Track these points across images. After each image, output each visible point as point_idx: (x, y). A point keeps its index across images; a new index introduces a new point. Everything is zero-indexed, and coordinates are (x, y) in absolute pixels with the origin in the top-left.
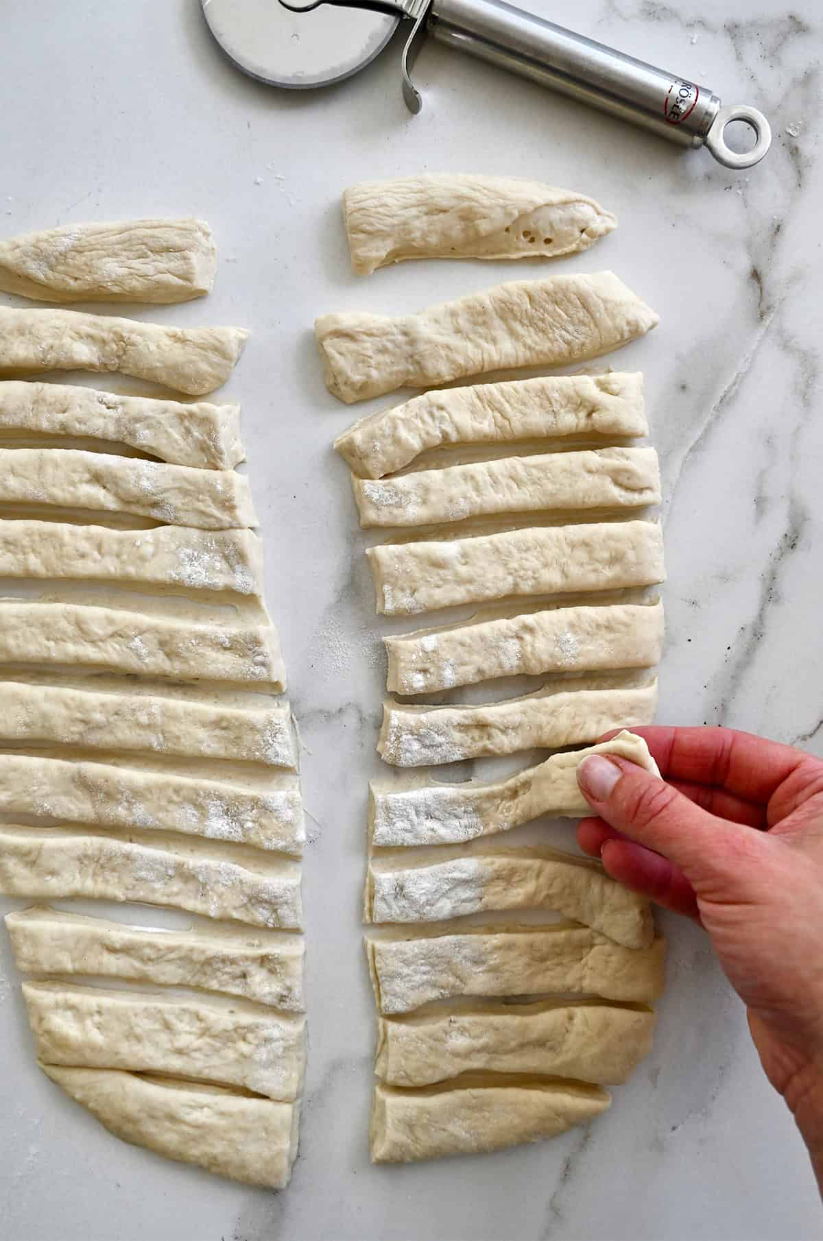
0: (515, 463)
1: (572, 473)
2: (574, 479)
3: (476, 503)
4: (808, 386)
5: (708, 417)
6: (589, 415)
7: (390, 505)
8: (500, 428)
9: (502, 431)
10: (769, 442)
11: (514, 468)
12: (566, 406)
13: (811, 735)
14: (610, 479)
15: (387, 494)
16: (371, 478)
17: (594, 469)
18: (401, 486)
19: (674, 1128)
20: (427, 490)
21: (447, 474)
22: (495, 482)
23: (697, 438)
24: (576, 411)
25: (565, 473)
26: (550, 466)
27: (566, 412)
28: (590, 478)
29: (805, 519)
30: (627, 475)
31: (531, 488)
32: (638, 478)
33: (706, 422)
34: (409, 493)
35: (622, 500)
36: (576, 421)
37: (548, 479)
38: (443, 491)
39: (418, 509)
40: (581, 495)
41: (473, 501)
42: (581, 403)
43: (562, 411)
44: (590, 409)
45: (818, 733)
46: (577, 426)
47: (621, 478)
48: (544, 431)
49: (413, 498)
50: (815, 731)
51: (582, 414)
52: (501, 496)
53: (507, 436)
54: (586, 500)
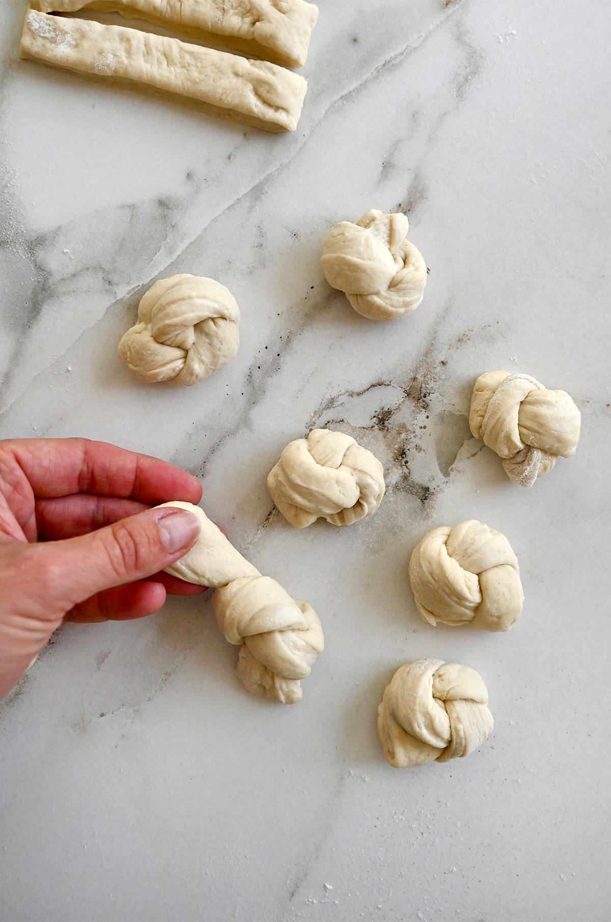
0: (175, 45)
1: (219, 69)
2: (220, 75)
3: (123, 63)
4: (466, 80)
5: (367, 75)
6: (253, 24)
7: (46, 38)
8: (171, 7)
9: (171, 10)
10: (415, 117)
11: (170, 47)
12: (236, 9)
13: (359, 394)
14: (251, 87)
15: (47, 27)
16: (40, 10)
17: (241, 73)
18: (61, 25)
19: (102, 715)
20: (83, 36)
21: (107, 29)
22: (148, 53)
23: (351, 89)
24: (243, 15)
25: (213, 68)
26: (203, 57)
27: (236, 14)
28: (235, 81)
29: (422, 197)
30: (267, 88)
31: (179, 70)
32: (277, 95)
33: (365, 77)
34: (66, 33)
35: (256, 110)
36: (240, 24)
37: (197, 66)
38: (96, 41)
39: (69, 49)
40: (220, 91)
41: (120, 60)
42: (249, 10)
43: (231, 11)
44: (256, 17)
45: (367, 394)
46: (240, 29)
47: (261, 89)
48: (210, 24)
49: (68, 38)
50: (364, 391)
51: (248, 20)
52: (148, 66)
53: (175, 17)
54: (224, 97)
